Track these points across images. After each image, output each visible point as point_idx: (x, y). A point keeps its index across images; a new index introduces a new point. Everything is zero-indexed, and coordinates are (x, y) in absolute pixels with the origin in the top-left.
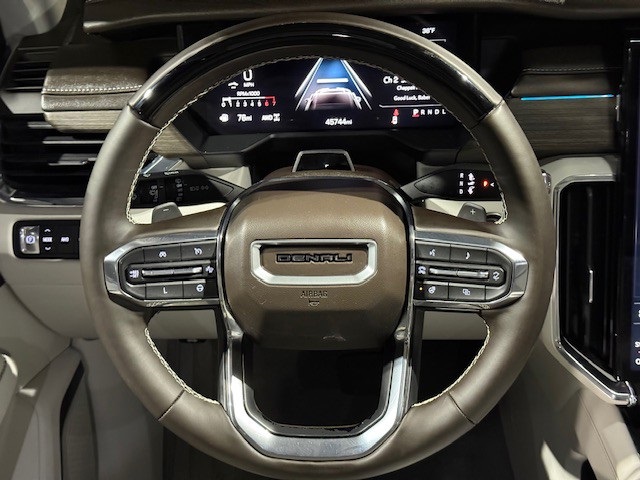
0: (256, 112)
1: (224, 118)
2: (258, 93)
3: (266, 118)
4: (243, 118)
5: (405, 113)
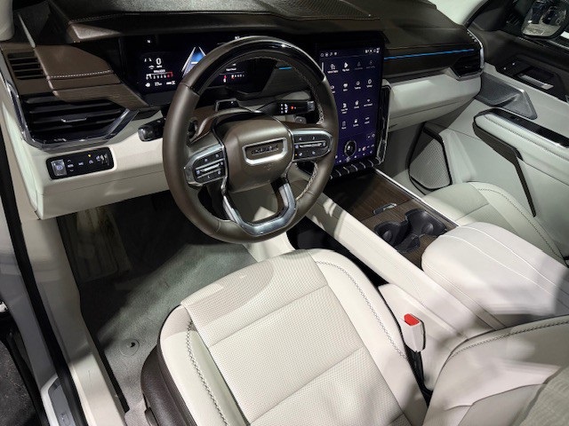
0: (163, 81)
1: (148, 85)
2: (164, 71)
3: (168, 83)
4: (157, 84)
5: (228, 77)
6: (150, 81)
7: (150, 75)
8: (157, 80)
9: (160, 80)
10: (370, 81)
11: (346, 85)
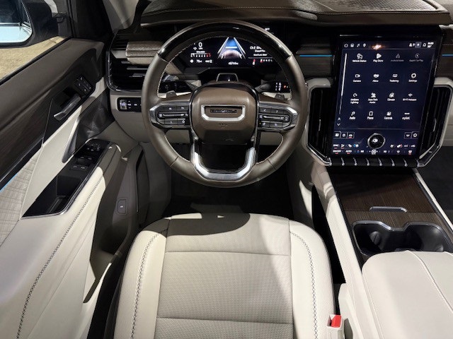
0: (203, 59)
1: (192, 61)
2: (204, 52)
3: (206, 61)
4: (198, 61)
5: (257, 61)
6: (193, 58)
7: (194, 54)
8: (198, 58)
9: (200, 59)
10: (414, 75)
11: (376, 76)
